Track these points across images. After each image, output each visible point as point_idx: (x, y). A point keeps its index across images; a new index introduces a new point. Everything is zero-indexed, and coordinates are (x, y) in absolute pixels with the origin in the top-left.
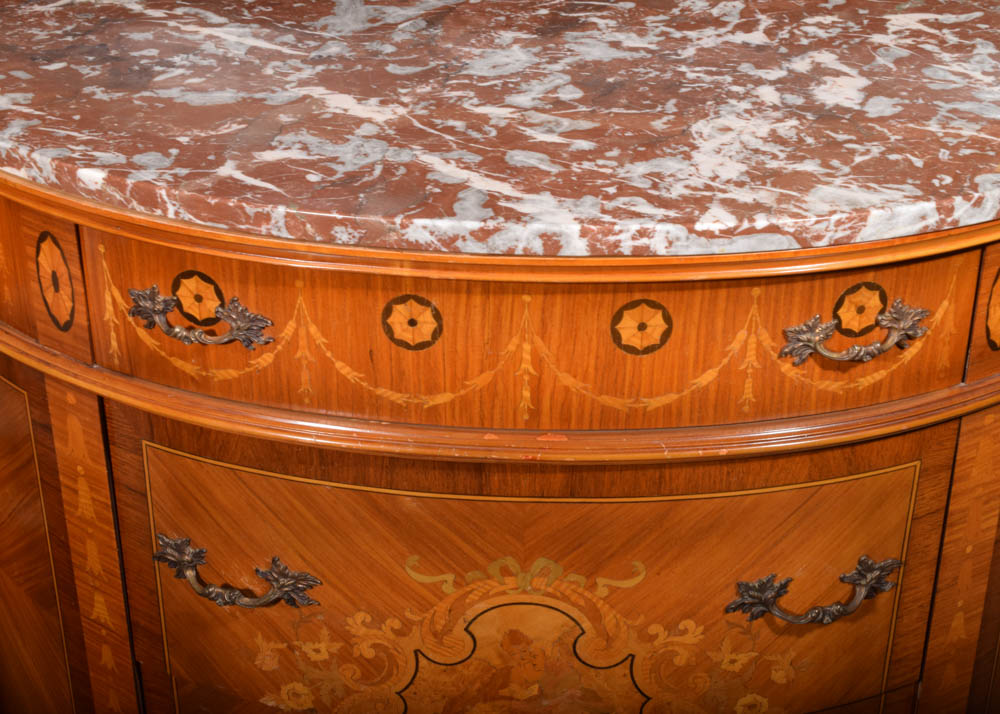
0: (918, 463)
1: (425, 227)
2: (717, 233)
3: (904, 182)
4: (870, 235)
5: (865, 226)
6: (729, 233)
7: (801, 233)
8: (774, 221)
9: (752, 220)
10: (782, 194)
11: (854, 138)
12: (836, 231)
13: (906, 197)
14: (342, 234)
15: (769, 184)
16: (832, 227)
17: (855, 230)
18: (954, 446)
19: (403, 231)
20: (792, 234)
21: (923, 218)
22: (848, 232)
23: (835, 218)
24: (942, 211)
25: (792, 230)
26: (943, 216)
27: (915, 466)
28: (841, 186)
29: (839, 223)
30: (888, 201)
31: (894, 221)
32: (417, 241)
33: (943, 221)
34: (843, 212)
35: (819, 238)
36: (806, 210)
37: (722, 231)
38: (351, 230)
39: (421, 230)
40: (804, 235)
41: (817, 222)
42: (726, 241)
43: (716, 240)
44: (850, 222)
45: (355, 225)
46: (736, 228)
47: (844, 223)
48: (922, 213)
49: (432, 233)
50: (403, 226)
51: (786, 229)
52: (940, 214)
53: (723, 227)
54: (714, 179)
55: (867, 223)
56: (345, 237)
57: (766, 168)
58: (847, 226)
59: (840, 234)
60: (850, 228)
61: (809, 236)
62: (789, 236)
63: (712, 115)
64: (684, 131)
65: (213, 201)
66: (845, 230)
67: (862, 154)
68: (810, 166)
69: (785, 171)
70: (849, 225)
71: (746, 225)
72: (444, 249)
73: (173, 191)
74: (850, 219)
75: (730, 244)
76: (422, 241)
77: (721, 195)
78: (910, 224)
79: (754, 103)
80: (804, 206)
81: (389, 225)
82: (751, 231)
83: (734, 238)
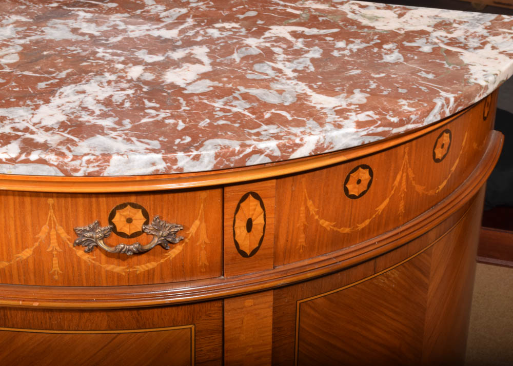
0: (192, 326)
2: (4, 160)
3: (155, 139)
4: (114, 172)
5: (109, 166)
6: (12, 161)
7: (62, 166)
8: (43, 156)
9: (29, 154)
10: (68, 139)
11: (158, 106)
12: (88, 167)
13: (147, 149)
15: (66, 132)
16: (84, 164)
17: (102, 168)
18: (221, 317)
20: (57, 166)
21: (153, 164)
22: (97, 169)
23: (86, 158)
24: (167, 161)
25: (56, 164)
26: (169, 164)
27: (191, 328)
28: (112, 137)
29: (89, 162)
30: (132, 151)
31: (131, 164)
33: (170, 168)
34: (93, 155)
35: (76, 170)
36: (70, 151)
37: (7, 160)
40: (65, 167)
41: (73, 160)
42: (11, 166)
43: (4, 165)
44: (97, 161)
46: (16, 158)
47: (92, 162)
48: (152, 161)
51: (52, 162)
52: (166, 163)
53: (8, 157)
54: (34, 124)
55: (110, 164)
57: (77, 121)
58: (96, 164)
59: (91, 170)
60: (98, 166)
61: (69, 168)
62: (54, 167)
63: (83, 82)
64: (54, 90)
66: (94, 167)
67: (153, 117)
68: (108, 123)
69: (87, 124)
70: (97, 164)
71: (23, 157)
74: (97, 160)
75: (15, 168)
77: (28, 135)
78: (144, 167)
79: (119, 77)
80: (72, 149)
82: (27, 161)
83: (17, 165)
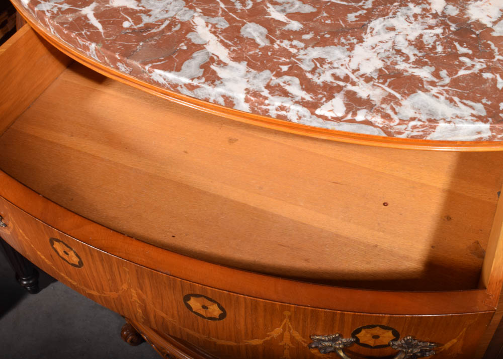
1: (161, 75)
2: (330, 118)
3: (479, 101)
4: (437, 137)
5: (434, 132)
6: (338, 119)
7: (387, 128)
8: (369, 118)
9: (355, 114)
10: (390, 95)
11: (470, 52)
12: (412, 131)
13: (473, 115)
14: (122, 67)
15: (387, 84)
16: (409, 128)
17: (426, 133)
19: (150, 74)
20: (382, 128)
21: (479, 133)
22: (421, 133)
23: (412, 123)
24: (494, 131)
25: (381, 126)
26: (494, 134)
28: (434, 95)
29: (414, 127)
30: (457, 117)
31: (456, 132)
32: (158, 81)
33: (494, 137)
34: (420, 120)
35: (400, 133)
36: (396, 113)
37: (332, 118)
38: (125, 67)
39: (158, 76)
40: (389, 130)
41: (399, 124)
42: (336, 123)
43: (329, 122)
44: (423, 128)
45: (127, 65)
46: (342, 118)
47: (418, 128)
48: (479, 130)
49: (165, 79)
50: (150, 72)
51: (377, 124)
52: (492, 132)
53: (334, 115)
54: (354, 71)
55: (436, 130)
56: (123, 69)
57: (394, 68)
58: (421, 130)
59: (415, 133)
60: (423, 131)
61: (393, 131)
62: (379, 129)
63: (391, 15)
64: (364, 25)
65: (66, 32)
66: (419, 131)
67: (468, 68)
68: (425, 73)
69: (405, 74)
70: (422, 129)
71: (349, 117)
72: (172, 89)
73: (51, 20)
74: (423, 126)
75: (339, 125)
76: (160, 82)
77: (350, 87)
78: (468, 135)
79: (424, 9)
80: (397, 109)
81: (142, 69)
82: (352, 121)
83: (341, 123)
